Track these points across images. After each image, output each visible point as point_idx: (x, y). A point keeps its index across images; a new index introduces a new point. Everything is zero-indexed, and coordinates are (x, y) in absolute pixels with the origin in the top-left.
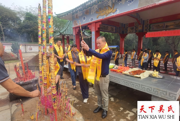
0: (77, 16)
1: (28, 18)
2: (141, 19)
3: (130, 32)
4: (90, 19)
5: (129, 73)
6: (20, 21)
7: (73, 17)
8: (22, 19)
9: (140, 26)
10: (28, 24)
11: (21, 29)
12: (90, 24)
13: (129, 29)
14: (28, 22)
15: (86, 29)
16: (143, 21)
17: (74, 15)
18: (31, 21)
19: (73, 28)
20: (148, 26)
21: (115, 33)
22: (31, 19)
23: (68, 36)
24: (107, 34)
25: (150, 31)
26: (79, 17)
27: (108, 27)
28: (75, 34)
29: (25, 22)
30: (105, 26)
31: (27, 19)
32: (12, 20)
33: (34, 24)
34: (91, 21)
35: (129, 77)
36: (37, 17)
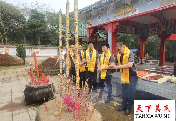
0: (91, 15)
1: (34, 16)
2: (165, 19)
3: (152, 34)
4: (106, 19)
6: (24, 20)
7: (86, 16)
8: (27, 17)
9: (163, 27)
10: (34, 24)
11: (26, 29)
12: (106, 24)
13: (150, 30)
14: (33, 21)
15: (101, 30)
16: (167, 21)
17: (87, 14)
18: (37, 20)
19: (87, 29)
20: (172, 27)
21: (135, 34)
22: (37, 17)
23: (81, 38)
24: (126, 36)
25: (174, 33)
26: (94, 16)
27: (126, 27)
29: (31, 21)
30: (123, 27)
31: (33, 18)
32: (15, 19)
33: (41, 23)
34: (107, 21)
35: (146, 82)
36: (44, 15)
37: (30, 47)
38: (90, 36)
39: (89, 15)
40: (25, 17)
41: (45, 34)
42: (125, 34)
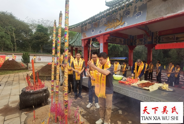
0: (86, 28)
1: (40, 30)
2: (150, 31)
3: (139, 44)
4: (98, 32)
5: (138, 85)
6: (32, 33)
7: (82, 29)
8: (34, 31)
9: (149, 38)
10: (39, 36)
11: (32, 40)
12: (98, 36)
13: (137, 41)
14: (39, 33)
15: (94, 41)
16: (152, 33)
17: (83, 28)
18: (41, 33)
19: (82, 40)
20: (157, 38)
21: (124, 44)
22: (42, 30)
23: (77, 47)
24: (116, 46)
25: (159, 43)
26: (88, 29)
27: (116, 38)
28: (83, 46)
29: (37, 33)
30: (113, 38)
31: (38, 31)
32: (24, 32)
33: (45, 35)
34: (99, 34)
35: (137, 89)
36: (47, 29)
37: (34, 54)
38: (85, 46)
39: (84, 28)
40: (33, 31)
41: (47, 44)
42: (115, 45)
